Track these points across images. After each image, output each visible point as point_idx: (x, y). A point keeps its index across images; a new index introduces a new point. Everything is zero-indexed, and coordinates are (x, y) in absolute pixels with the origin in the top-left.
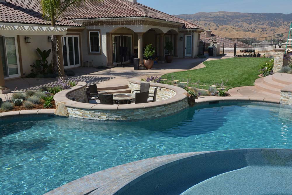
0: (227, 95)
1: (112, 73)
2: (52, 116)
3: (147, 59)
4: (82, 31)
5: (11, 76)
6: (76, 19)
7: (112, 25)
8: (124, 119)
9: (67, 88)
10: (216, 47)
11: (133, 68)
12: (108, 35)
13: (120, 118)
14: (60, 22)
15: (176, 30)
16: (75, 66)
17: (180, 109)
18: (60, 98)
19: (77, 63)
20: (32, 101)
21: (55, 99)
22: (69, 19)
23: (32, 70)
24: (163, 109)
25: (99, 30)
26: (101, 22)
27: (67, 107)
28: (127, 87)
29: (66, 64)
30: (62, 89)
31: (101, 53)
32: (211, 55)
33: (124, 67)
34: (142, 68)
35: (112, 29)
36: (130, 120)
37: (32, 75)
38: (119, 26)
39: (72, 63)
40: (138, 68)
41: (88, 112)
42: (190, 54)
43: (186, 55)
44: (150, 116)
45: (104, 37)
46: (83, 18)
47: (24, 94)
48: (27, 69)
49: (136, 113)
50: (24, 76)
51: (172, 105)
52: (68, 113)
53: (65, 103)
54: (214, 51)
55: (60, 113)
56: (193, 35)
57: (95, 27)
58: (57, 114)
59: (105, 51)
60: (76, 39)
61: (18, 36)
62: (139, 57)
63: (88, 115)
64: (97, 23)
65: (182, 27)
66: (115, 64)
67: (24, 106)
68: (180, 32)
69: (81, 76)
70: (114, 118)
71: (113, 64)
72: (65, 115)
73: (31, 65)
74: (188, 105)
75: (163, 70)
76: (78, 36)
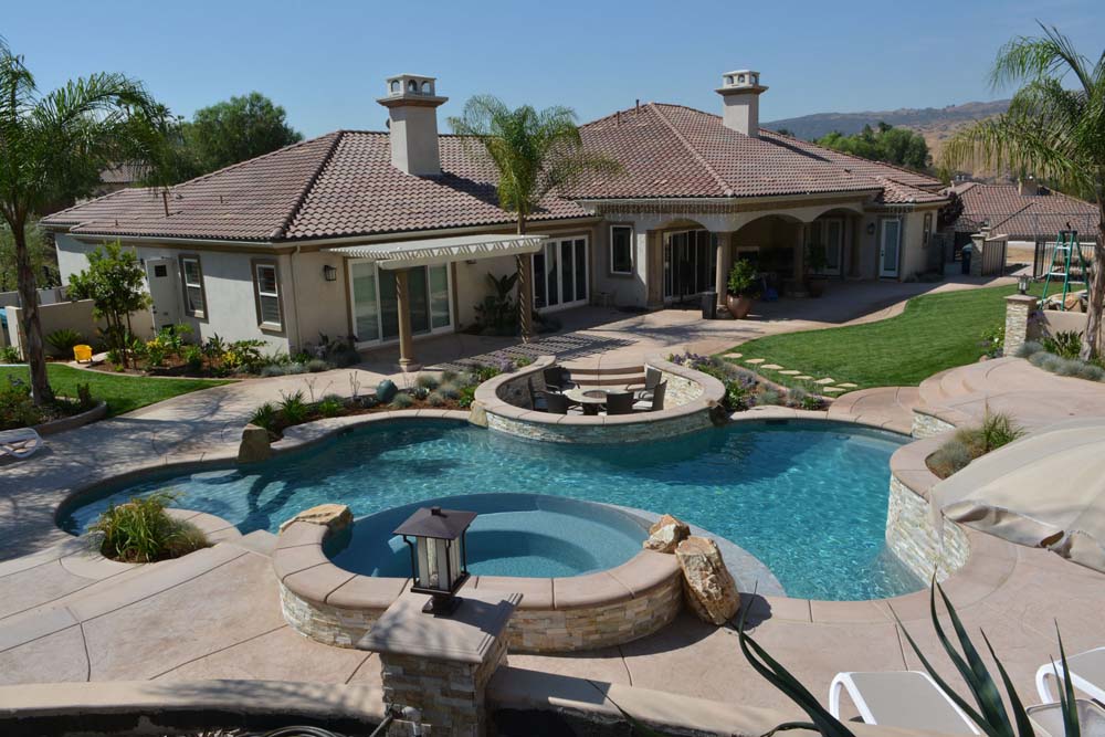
0: (822, 406)
1: (642, 327)
3: (733, 295)
4: (595, 224)
5: (436, 331)
6: (583, 198)
7: (658, 212)
8: (569, 441)
9: (509, 370)
10: (981, 250)
11: (699, 313)
12: (651, 235)
13: (563, 439)
14: (544, 211)
15: (856, 207)
16: (575, 303)
18: (486, 394)
19: (581, 296)
20: (443, 393)
21: (477, 394)
22: (570, 199)
23: (477, 318)
25: (632, 224)
26: (634, 206)
27: (486, 411)
29: (554, 301)
30: (503, 372)
31: (634, 276)
33: (686, 309)
34: (724, 315)
35: (659, 221)
36: (579, 444)
37: (475, 330)
38: (674, 216)
39: (567, 298)
40: (711, 315)
41: (514, 423)
42: (894, 270)
43: (882, 273)
44: (616, 441)
45: (642, 240)
46: (596, 198)
47: (437, 376)
48: (468, 314)
49: (590, 433)
50: (461, 330)
52: (487, 422)
53: (484, 404)
54: (973, 262)
55: (476, 419)
56: (902, 221)
57: (620, 217)
58: (472, 420)
59: (642, 272)
60: (580, 244)
62: (718, 290)
63: (515, 429)
64: (625, 209)
65: (874, 196)
66: (668, 299)
67: (428, 401)
68: (866, 210)
69: (571, 334)
70: (553, 437)
71: (662, 300)
72: (483, 424)
74: (710, 424)
75: (772, 323)
76: (585, 237)
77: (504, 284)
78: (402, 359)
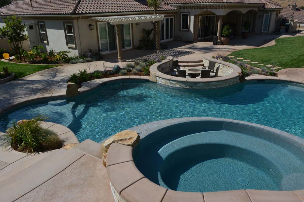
0: (275, 75)
1: (194, 47)
2: (147, 81)
3: (224, 37)
4: (176, 13)
5: (127, 48)
6: (172, 4)
7: (199, 8)
8: (190, 88)
9: (159, 61)
10: (292, 25)
11: (212, 43)
12: (196, 17)
13: (188, 87)
14: (161, 7)
15: (256, 9)
16: (169, 40)
17: (232, 84)
18: (153, 69)
19: (171, 37)
20: (137, 69)
21: (150, 70)
22: (168, 4)
23: (140, 44)
24: (218, 83)
25: (189, 13)
26: (191, 6)
27: (156, 76)
28: (202, 61)
29: (163, 39)
30: (156, 62)
31: (189, 31)
32: (287, 32)
33: (206, 42)
34: (220, 44)
35: (199, 11)
36: (194, 89)
37: (139, 48)
38: (205, 10)
39: (167, 38)
40: (216, 43)
41: (168, 81)
42: (266, 30)
43: (263, 31)
44: (208, 88)
45: (192, 18)
46: (177, 3)
47: (133, 63)
48: (137, 43)
49: (199, 85)
50: (135, 48)
51: (225, 81)
52: (157, 80)
53: (155, 74)
54: (290, 28)
55: (152, 79)
56: (271, 14)
57: (186, 10)
58: (150, 80)
59: (192, 29)
60: (171, 19)
61: (132, 24)
62: (218, 35)
63: (168, 83)
64: (187, 7)
65: (262, 6)
66: (199, 39)
67: (132, 73)
68: (259, 11)
69: (172, 50)
70: (184, 86)
71: (198, 39)
72: (155, 81)
73: (139, 41)
74: (239, 81)
75: (236, 46)
76: (173, 17)
77: (148, 32)
78: (119, 58)
